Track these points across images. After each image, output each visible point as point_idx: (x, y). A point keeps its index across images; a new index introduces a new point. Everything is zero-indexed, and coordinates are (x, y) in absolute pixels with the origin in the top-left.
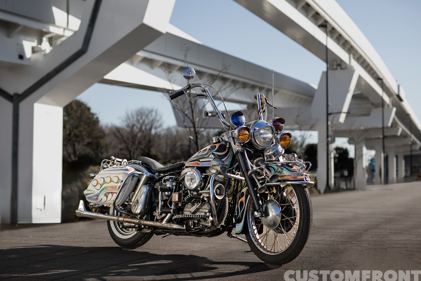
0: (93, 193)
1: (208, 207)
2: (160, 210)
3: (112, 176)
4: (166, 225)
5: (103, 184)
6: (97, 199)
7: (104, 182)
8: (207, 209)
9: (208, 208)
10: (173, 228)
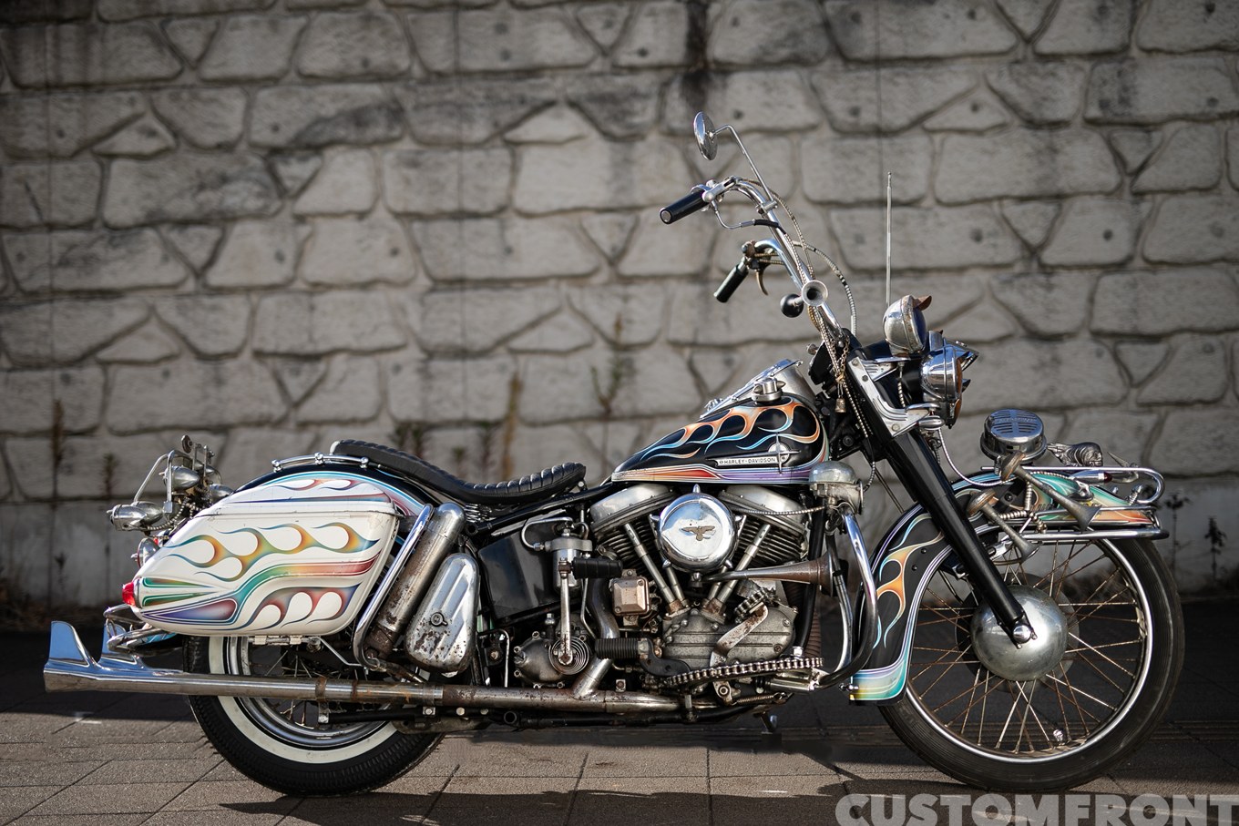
0: (196, 595)
1: (785, 625)
2: (568, 648)
3: (307, 525)
4: (597, 700)
5: (256, 557)
6: (229, 617)
7: (264, 549)
8: (783, 634)
9: (786, 630)
10: (637, 707)
